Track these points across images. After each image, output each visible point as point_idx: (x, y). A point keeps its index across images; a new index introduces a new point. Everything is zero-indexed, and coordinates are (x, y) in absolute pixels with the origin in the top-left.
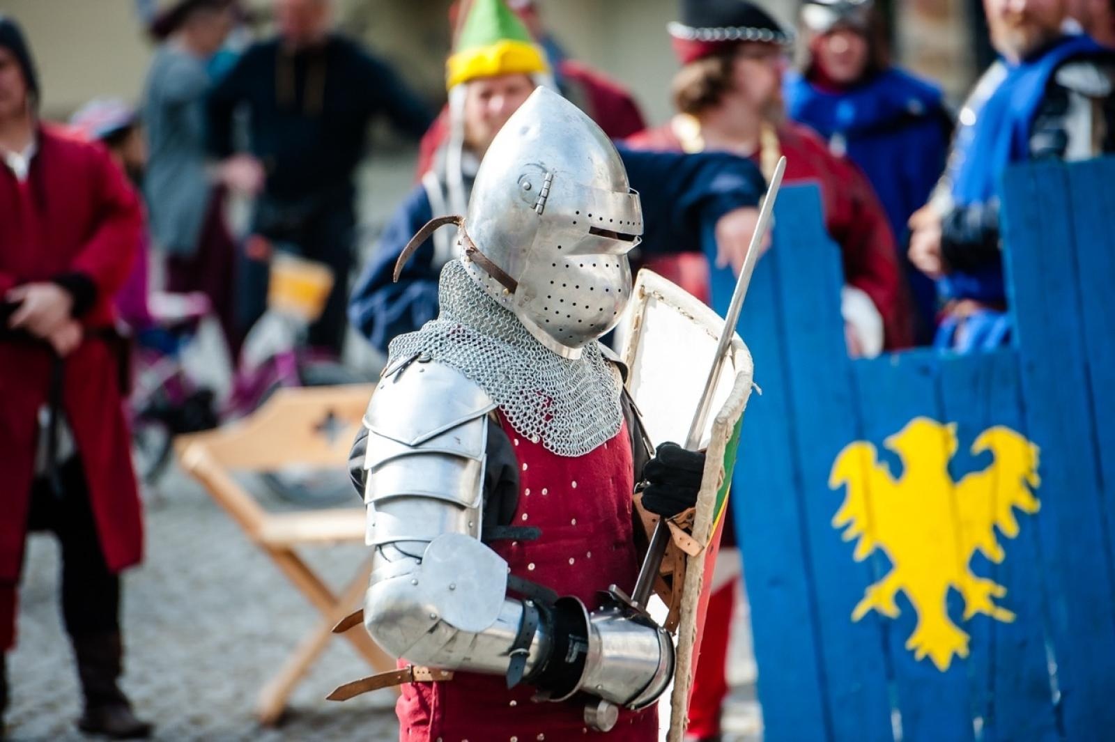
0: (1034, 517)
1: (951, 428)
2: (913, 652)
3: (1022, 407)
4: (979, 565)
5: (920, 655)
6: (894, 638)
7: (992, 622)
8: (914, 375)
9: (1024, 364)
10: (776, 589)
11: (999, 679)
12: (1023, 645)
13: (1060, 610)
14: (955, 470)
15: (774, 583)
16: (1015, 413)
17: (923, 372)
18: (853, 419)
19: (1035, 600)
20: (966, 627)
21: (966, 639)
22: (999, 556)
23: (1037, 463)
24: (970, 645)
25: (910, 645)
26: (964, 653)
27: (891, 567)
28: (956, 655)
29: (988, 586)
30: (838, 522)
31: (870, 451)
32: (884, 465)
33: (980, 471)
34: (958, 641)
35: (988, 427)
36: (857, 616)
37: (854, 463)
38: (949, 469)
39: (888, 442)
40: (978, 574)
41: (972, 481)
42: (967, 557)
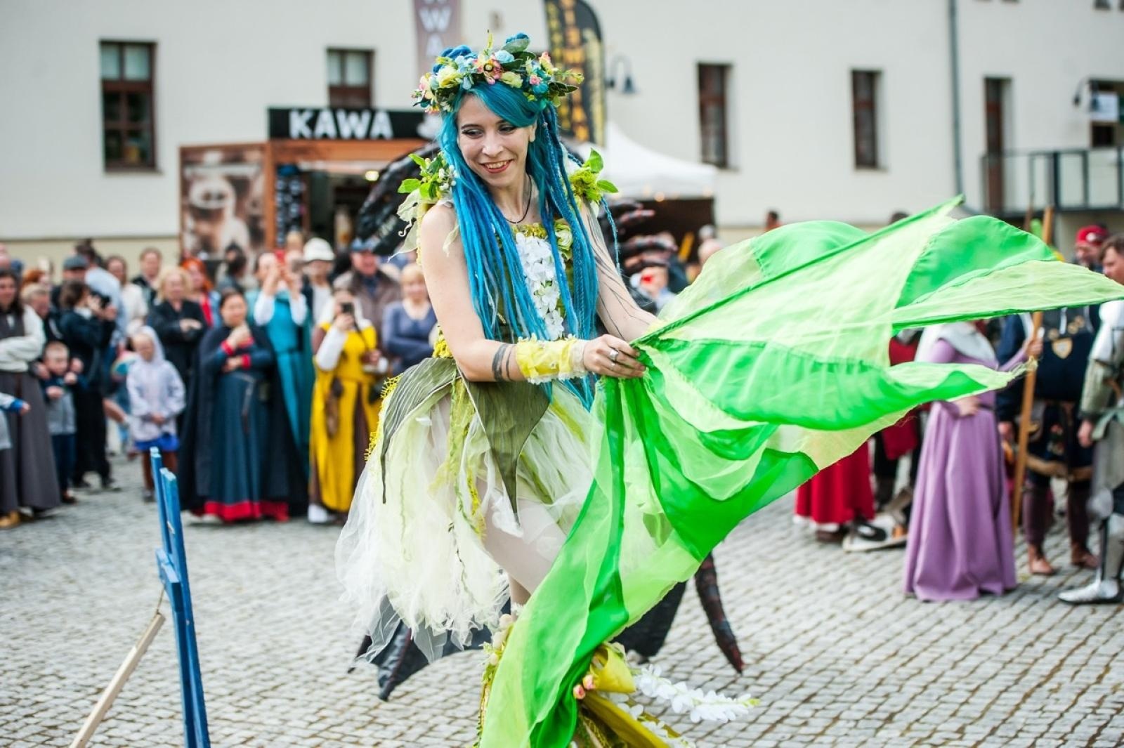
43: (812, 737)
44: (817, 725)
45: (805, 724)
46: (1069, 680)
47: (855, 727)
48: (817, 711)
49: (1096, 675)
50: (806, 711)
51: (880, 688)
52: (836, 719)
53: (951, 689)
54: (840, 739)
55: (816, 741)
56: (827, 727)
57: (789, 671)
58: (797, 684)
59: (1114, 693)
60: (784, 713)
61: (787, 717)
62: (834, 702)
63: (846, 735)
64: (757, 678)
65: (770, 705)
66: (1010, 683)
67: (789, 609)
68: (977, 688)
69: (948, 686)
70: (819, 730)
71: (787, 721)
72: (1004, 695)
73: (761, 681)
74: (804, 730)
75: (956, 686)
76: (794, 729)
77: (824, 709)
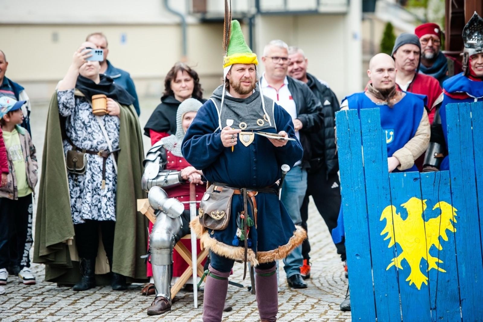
2: (409, 282)
3: (451, 194)
4: (433, 251)
5: (411, 284)
6: (402, 277)
7: (438, 272)
8: (412, 180)
9: (453, 178)
10: (358, 258)
11: (439, 293)
12: (448, 281)
13: (463, 269)
14: (426, 217)
15: (357, 255)
16: (449, 195)
17: (416, 179)
18: (389, 196)
19: (454, 265)
20: (427, 274)
21: (427, 279)
22: (441, 249)
23: (455, 214)
24: (428, 281)
25: (407, 280)
26: (426, 283)
27: (401, 251)
28: (423, 283)
29: (436, 259)
30: (382, 233)
31: (394, 208)
32: (399, 214)
33: (435, 217)
34: (424, 279)
35: (439, 202)
36: (387, 269)
37: (388, 212)
38: (423, 216)
39: (402, 205)
40: (433, 256)
41: (431, 220)
42: (429, 248)
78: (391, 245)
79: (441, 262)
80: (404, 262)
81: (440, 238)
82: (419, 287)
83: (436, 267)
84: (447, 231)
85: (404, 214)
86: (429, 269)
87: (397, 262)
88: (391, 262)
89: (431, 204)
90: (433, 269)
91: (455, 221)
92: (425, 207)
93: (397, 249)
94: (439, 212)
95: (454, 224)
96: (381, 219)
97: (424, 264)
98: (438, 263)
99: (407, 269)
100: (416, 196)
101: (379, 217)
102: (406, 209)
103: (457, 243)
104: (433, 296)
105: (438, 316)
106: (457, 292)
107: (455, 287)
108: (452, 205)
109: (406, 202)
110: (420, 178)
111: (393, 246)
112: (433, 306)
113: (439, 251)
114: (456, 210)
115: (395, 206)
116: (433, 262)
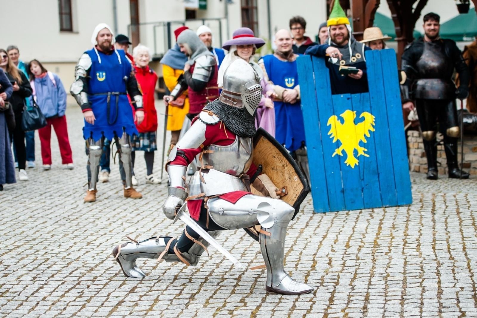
0: (374, 132)
1: (355, 112)
2: (346, 164)
3: (371, 107)
4: (361, 144)
5: (348, 165)
6: (342, 161)
7: (364, 156)
8: (346, 99)
9: (371, 97)
10: (314, 150)
11: (365, 170)
12: (371, 162)
13: (379, 154)
14: (356, 122)
15: (314, 148)
16: (369, 108)
17: (348, 99)
18: (332, 110)
19: (374, 152)
20: (358, 158)
21: (358, 161)
22: (365, 142)
23: (374, 120)
24: (359, 163)
25: (345, 162)
26: (357, 164)
27: (341, 144)
28: (356, 164)
29: (363, 149)
30: (329, 134)
31: (336, 117)
32: (339, 121)
33: (361, 122)
34: (356, 161)
35: (363, 112)
36: (333, 156)
37: (333, 120)
38: (354, 122)
39: (341, 115)
40: (361, 146)
41: (359, 124)
42: (358, 142)
43: (145, 312)
44: (145, 304)
45: (137, 305)
46: (295, 269)
47: (171, 303)
48: (141, 296)
49: (310, 265)
50: (134, 297)
51: (176, 281)
52: (157, 300)
53: (223, 279)
54: (164, 312)
55: (148, 314)
56: (152, 306)
57: (112, 275)
58: (121, 282)
59: (327, 274)
60: (120, 299)
61: (123, 301)
62: (150, 291)
63: (167, 309)
64: (93, 281)
65: (108, 295)
66: (260, 273)
67: (97, 243)
68: (240, 277)
69: (221, 277)
70: (148, 307)
71: (123, 304)
72: (259, 280)
73: (96, 282)
74: (137, 308)
75: (225, 277)
76: (131, 308)
77: (145, 295)
78: (334, 141)
79: (366, 150)
80: (343, 151)
81: (365, 135)
82: (353, 166)
83: (363, 154)
84: (369, 131)
85: (342, 121)
86: (359, 155)
87: (338, 151)
88: (334, 151)
89: (358, 114)
90: (361, 155)
91: (374, 124)
92: (355, 116)
93: (338, 144)
94: (363, 119)
95: (373, 126)
96: (328, 125)
97: (356, 152)
98: (364, 152)
99: (345, 156)
100: (349, 109)
101: (327, 123)
102: (343, 118)
103: (376, 138)
104: (362, 171)
105: (365, 184)
106: (376, 168)
107: (374, 165)
108: (372, 114)
109: (343, 112)
110: (351, 98)
111: (336, 142)
112: (362, 178)
113: (365, 144)
114: (374, 117)
115: (337, 115)
116: (361, 151)
